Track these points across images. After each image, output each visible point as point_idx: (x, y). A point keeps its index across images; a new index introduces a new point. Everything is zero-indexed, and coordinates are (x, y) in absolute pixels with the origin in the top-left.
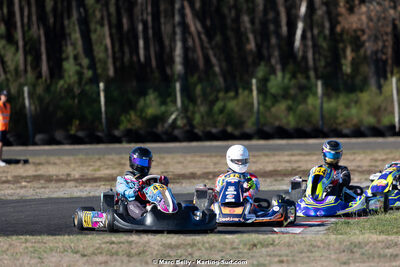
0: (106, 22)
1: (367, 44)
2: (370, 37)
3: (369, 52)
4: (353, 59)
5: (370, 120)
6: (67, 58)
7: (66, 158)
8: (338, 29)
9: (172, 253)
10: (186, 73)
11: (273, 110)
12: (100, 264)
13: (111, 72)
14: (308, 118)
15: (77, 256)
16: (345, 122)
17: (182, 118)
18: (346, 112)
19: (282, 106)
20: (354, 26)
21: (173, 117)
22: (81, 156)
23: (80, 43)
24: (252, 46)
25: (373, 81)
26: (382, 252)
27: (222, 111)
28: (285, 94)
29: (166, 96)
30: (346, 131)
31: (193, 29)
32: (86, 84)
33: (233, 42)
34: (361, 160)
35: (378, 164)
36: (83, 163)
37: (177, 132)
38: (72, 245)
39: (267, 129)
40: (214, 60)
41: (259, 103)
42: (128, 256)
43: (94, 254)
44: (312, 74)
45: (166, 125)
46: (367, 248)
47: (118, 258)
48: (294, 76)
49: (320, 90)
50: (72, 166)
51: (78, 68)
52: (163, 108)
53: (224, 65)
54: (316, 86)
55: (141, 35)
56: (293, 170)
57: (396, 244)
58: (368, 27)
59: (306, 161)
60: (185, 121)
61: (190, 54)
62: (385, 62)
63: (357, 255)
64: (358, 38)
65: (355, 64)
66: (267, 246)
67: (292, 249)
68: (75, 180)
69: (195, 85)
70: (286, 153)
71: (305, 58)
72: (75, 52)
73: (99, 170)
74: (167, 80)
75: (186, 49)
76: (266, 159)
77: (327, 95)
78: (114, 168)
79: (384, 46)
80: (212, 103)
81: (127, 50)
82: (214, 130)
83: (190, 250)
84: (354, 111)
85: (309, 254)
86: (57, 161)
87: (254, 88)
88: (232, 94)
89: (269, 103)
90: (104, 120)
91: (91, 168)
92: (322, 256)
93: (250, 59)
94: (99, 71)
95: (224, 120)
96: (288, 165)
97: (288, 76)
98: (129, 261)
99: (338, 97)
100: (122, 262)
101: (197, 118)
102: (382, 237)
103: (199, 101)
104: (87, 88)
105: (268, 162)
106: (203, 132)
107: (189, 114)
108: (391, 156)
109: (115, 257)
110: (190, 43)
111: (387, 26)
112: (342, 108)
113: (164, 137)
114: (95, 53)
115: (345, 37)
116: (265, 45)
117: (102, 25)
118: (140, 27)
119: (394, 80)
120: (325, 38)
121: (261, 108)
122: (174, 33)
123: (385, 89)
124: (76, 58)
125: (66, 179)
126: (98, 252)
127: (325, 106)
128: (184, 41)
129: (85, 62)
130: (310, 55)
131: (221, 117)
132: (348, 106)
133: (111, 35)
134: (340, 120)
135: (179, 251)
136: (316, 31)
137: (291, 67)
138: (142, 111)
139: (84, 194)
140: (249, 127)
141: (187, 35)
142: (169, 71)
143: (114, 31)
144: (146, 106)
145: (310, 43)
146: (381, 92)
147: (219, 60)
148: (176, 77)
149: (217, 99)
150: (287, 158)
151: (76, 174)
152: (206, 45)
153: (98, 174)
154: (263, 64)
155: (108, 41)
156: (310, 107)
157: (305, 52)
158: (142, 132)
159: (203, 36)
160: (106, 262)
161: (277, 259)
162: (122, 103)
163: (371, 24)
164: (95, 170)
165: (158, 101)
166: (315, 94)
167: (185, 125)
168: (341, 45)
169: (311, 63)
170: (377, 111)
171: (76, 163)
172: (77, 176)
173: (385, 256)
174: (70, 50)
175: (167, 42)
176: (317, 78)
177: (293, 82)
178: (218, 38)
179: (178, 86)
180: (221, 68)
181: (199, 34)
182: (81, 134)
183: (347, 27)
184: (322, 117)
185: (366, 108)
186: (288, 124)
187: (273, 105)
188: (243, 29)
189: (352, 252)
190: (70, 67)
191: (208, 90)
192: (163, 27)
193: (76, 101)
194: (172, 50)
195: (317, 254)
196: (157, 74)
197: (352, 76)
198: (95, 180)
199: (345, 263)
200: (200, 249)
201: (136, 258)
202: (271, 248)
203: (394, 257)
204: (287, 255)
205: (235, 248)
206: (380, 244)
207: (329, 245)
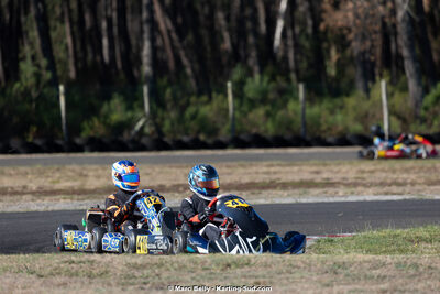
0: (66, 19)
1: (354, 44)
2: (356, 35)
3: (356, 53)
4: (338, 60)
5: (357, 128)
6: (24, 59)
7: (22, 169)
8: (322, 27)
9: (137, 274)
10: (155, 75)
11: (251, 116)
12: (59, 285)
13: (72, 74)
14: (289, 125)
15: (33, 277)
16: (329, 129)
17: (150, 125)
18: (331, 119)
19: (260, 112)
20: (340, 23)
21: (140, 123)
22: (39, 166)
23: (38, 42)
24: (227, 45)
25: (360, 84)
26: (368, 273)
27: (194, 117)
28: (264, 99)
29: (132, 100)
30: (330, 139)
31: (162, 27)
32: (45, 86)
33: (206, 40)
34: (347, 172)
35: (365, 175)
36: (41, 174)
37: (145, 141)
38: (28, 265)
39: (243, 136)
40: (185, 61)
41: (234, 109)
42: (89, 277)
43: (52, 274)
44: (293, 76)
45: (133, 133)
46: (352, 268)
47: (79, 279)
48: (273, 78)
49: (301, 94)
50: (29, 177)
51: (36, 69)
52: (129, 114)
53: (197, 66)
54: (298, 90)
55: (105, 33)
56: (272, 182)
57: (384, 264)
58: (355, 25)
59: (287, 172)
60: (153, 128)
61: (159, 55)
62: (373, 64)
63: (341, 277)
64: (343, 37)
65: (340, 66)
66: (242, 266)
67: (269, 269)
68: (33, 193)
69: (165, 88)
70: (265, 163)
71: (285, 58)
72: (33, 52)
73: (58, 182)
74: (134, 83)
75: (154, 49)
76: (241, 170)
77: (310, 99)
78: (75, 180)
79: (372, 46)
80: (183, 109)
81: (89, 49)
82: (185, 139)
83: (157, 271)
84: (339, 117)
85: (288, 275)
86: (12, 172)
87: (230, 92)
88: (205, 98)
89: (245, 108)
90: (64, 127)
91: (50, 180)
92: (302, 277)
93: (225, 60)
94: (59, 73)
95: (197, 127)
96: (266, 176)
97: (266, 79)
98: (90, 283)
99: (321, 102)
100: (83, 283)
101: (167, 126)
102: (369, 257)
103: (169, 106)
104: (46, 91)
105: (245, 174)
106: (174, 141)
107: (158, 120)
108: (379, 167)
109: (74, 278)
110: (159, 42)
111: (376, 24)
112: (325, 113)
113: (130, 146)
114: (55, 53)
115: (329, 35)
116: (242, 44)
117: (62, 22)
118: (104, 25)
119: (383, 84)
120: (307, 36)
121: (237, 114)
122: (142, 32)
123: (374, 93)
124: (33, 58)
125: (23, 192)
126: (56, 272)
127: (308, 111)
128: (153, 40)
129: (44, 62)
130: (291, 55)
131: (193, 123)
132: (332, 112)
133: (73, 34)
134: (324, 127)
135: (146, 272)
136: (297, 29)
137: (270, 69)
138: (106, 116)
139: (42, 209)
140: (224, 135)
141: (156, 34)
142: (136, 73)
143: (75, 28)
144: (111, 111)
145: (290, 42)
146: (368, 97)
147: (191, 61)
148: (143, 79)
149: (188, 104)
150: (265, 169)
151: (33, 186)
152: (177, 44)
153: (58, 186)
154: (239, 66)
155: (69, 40)
156: (291, 113)
157: (286, 52)
158: (106, 140)
159: (174, 36)
160: (65, 284)
161: (253, 281)
162: (84, 108)
163: (358, 21)
164: (53, 182)
165: (123, 107)
166: (297, 98)
167: (153, 133)
168: (325, 45)
169: (292, 64)
170: (364, 118)
171: (33, 174)
172: (34, 189)
173: (372, 277)
174: (27, 50)
175: (134, 41)
176: (299, 80)
177: (273, 85)
178: (190, 37)
179: (146, 89)
180: (193, 70)
181: (169, 32)
182: (39, 142)
183: (331, 24)
184: (305, 124)
185: (352, 115)
186: (266, 131)
187: (250, 110)
188: (217, 27)
189: (336, 273)
190: (27, 68)
191: (179, 94)
192: (129, 25)
193: (34, 105)
194: (140, 49)
195: (297, 275)
196: (122, 76)
197: (337, 79)
198: (53, 193)
199: (328, 286)
200: (168, 269)
201: (98, 279)
202: (247, 268)
203: (382, 278)
204: (264, 277)
205: (207, 269)
206: (366, 265)
207: (310, 265)
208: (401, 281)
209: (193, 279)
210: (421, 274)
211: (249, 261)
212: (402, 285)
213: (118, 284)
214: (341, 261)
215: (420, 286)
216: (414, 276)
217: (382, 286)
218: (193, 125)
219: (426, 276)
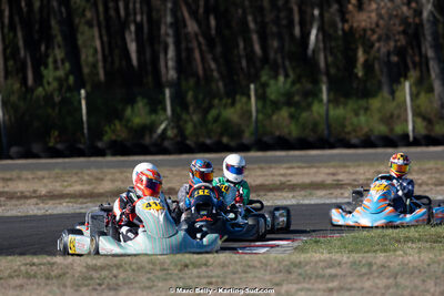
9: (95, 275)
11: (275, 118)
12: (16, 287)
13: (102, 77)
16: (354, 130)
17: (173, 128)
18: (355, 120)
21: (163, 127)
27: (216, 119)
30: (354, 141)
32: (66, 91)
37: (167, 143)
39: (266, 139)
41: (257, 111)
42: (48, 278)
44: (324, 78)
45: (155, 136)
46: (307, 267)
49: (325, 96)
52: (153, 117)
53: (223, 70)
54: (322, 91)
56: (282, 183)
57: (339, 264)
60: (175, 131)
63: (293, 276)
66: (199, 266)
67: (226, 269)
82: (208, 141)
84: (363, 119)
87: (252, 94)
88: (229, 101)
89: (269, 111)
90: (85, 131)
92: (255, 277)
95: (219, 130)
98: (46, 285)
99: (347, 104)
100: (39, 284)
101: (189, 128)
104: (68, 96)
106: (196, 143)
112: (351, 116)
113: (152, 149)
119: (407, 85)
121: (260, 116)
125: (23, 197)
126: (16, 274)
127: (332, 112)
130: (322, 57)
131: (215, 125)
134: (349, 129)
151: (43, 190)
154: (267, 68)
156: (315, 115)
161: (205, 281)
165: (147, 109)
167: (176, 136)
170: (389, 119)
173: (324, 276)
177: (298, 87)
179: (167, 92)
180: (221, 73)
182: (59, 146)
184: (328, 125)
185: (377, 116)
186: (290, 133)
187: (273, 113)
189: (290, 272)
191: (201, 96)
193: (56, 110)
199: (277, 285)
200: (127, 271)
201: (54, 281)
202: (204, 268)
203: (333, 277)
204: (218, 276)
205: (165, 269)
206: (321, 264)
207: (266, 265)
208: (350, 280)
209: (149, 279)
210: (371, 273)
211: (207, 261)
212: (351, 283)
213: (73, 285)
214: (298, 260)
215: (368, 284)
216: (365, 274)
217: (331, 285)
218: (216, 128)
219: (376, 274)
